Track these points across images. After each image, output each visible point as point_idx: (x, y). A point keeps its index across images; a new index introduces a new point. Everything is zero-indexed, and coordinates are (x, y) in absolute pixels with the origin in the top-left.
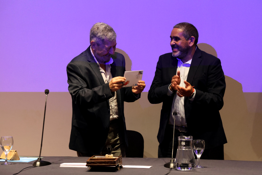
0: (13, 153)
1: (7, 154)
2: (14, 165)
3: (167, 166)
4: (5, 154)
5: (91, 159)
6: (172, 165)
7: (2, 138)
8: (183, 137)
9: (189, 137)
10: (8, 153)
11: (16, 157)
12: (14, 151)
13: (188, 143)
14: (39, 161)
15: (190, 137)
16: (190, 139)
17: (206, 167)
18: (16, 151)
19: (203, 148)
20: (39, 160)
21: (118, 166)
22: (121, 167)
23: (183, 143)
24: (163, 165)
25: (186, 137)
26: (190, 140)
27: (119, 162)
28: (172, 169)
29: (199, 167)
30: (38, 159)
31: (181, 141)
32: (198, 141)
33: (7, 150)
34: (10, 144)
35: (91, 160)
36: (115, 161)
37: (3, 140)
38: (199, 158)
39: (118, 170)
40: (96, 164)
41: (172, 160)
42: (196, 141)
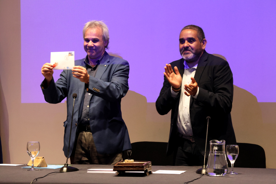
0: (41, 160)
1: (33, 160)
2: (41, 171)
3: (199, 172)
4: (32, 160)
6: (204, 171)
7: (28, 143)
10: (34, 158)
11: (43, 164)
12: (41, 158)
13: (220, 147)
14: (66, 167)
15: (223, 141)
17: (241, 174)
18: (43, 158)
19: (237, 154)
21: (147, 172)
22: (150, 173)
23: (216, 148)
24: (195, 172)
25: (218, 141)
26: (222, 144)
27: (148, 167)
28: (203, 174)
29: (232, 173)
30: (65, 164)
31: (213, 146)
33: (33, 155)
34: (37, 149)
35: (119, 164)
36: (143, 165)
37: (30, 145)
39: (147, 175)
40: (123, 168)
42: (229, 146)
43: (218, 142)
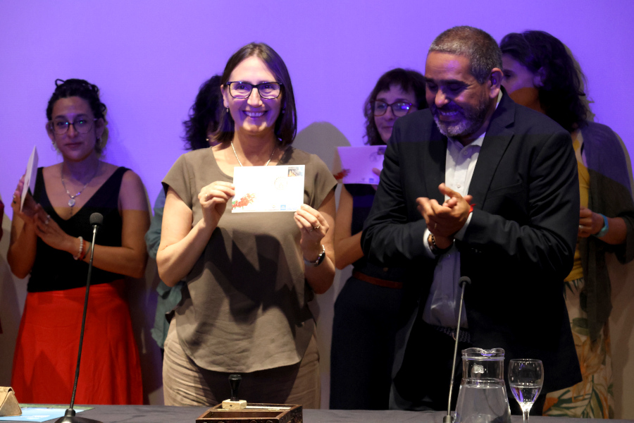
0: (4, 396)
5: (211, 412)
8: (474, 351)
9: (493, 351)
12: (5, 391)
13: (491, 368)
14: (68, 418)
16: (496, 355)
19: (540, 383)
20: (69, 416)
23: (479, 370)
26: (497, 359)
30: (67, 412)
31: (472, 363)
32: (526, 362)
35: (211, 415)
36: (277, 418)
38: (526, 413)
41: (448, 417)
42: (518, 364)
43: (485, 354)
